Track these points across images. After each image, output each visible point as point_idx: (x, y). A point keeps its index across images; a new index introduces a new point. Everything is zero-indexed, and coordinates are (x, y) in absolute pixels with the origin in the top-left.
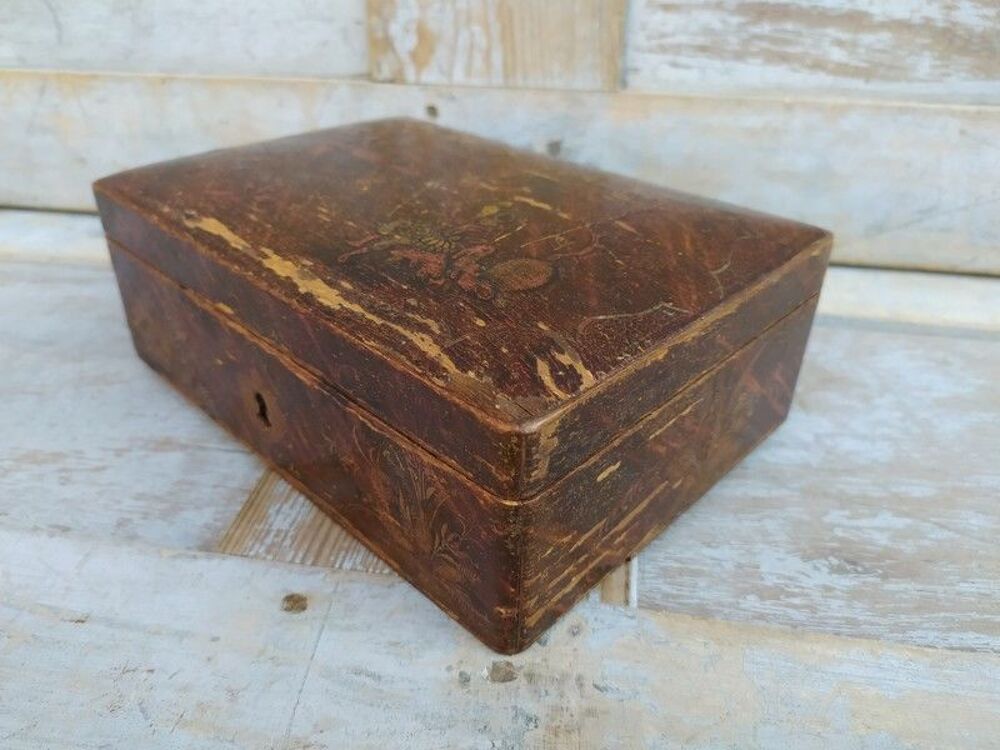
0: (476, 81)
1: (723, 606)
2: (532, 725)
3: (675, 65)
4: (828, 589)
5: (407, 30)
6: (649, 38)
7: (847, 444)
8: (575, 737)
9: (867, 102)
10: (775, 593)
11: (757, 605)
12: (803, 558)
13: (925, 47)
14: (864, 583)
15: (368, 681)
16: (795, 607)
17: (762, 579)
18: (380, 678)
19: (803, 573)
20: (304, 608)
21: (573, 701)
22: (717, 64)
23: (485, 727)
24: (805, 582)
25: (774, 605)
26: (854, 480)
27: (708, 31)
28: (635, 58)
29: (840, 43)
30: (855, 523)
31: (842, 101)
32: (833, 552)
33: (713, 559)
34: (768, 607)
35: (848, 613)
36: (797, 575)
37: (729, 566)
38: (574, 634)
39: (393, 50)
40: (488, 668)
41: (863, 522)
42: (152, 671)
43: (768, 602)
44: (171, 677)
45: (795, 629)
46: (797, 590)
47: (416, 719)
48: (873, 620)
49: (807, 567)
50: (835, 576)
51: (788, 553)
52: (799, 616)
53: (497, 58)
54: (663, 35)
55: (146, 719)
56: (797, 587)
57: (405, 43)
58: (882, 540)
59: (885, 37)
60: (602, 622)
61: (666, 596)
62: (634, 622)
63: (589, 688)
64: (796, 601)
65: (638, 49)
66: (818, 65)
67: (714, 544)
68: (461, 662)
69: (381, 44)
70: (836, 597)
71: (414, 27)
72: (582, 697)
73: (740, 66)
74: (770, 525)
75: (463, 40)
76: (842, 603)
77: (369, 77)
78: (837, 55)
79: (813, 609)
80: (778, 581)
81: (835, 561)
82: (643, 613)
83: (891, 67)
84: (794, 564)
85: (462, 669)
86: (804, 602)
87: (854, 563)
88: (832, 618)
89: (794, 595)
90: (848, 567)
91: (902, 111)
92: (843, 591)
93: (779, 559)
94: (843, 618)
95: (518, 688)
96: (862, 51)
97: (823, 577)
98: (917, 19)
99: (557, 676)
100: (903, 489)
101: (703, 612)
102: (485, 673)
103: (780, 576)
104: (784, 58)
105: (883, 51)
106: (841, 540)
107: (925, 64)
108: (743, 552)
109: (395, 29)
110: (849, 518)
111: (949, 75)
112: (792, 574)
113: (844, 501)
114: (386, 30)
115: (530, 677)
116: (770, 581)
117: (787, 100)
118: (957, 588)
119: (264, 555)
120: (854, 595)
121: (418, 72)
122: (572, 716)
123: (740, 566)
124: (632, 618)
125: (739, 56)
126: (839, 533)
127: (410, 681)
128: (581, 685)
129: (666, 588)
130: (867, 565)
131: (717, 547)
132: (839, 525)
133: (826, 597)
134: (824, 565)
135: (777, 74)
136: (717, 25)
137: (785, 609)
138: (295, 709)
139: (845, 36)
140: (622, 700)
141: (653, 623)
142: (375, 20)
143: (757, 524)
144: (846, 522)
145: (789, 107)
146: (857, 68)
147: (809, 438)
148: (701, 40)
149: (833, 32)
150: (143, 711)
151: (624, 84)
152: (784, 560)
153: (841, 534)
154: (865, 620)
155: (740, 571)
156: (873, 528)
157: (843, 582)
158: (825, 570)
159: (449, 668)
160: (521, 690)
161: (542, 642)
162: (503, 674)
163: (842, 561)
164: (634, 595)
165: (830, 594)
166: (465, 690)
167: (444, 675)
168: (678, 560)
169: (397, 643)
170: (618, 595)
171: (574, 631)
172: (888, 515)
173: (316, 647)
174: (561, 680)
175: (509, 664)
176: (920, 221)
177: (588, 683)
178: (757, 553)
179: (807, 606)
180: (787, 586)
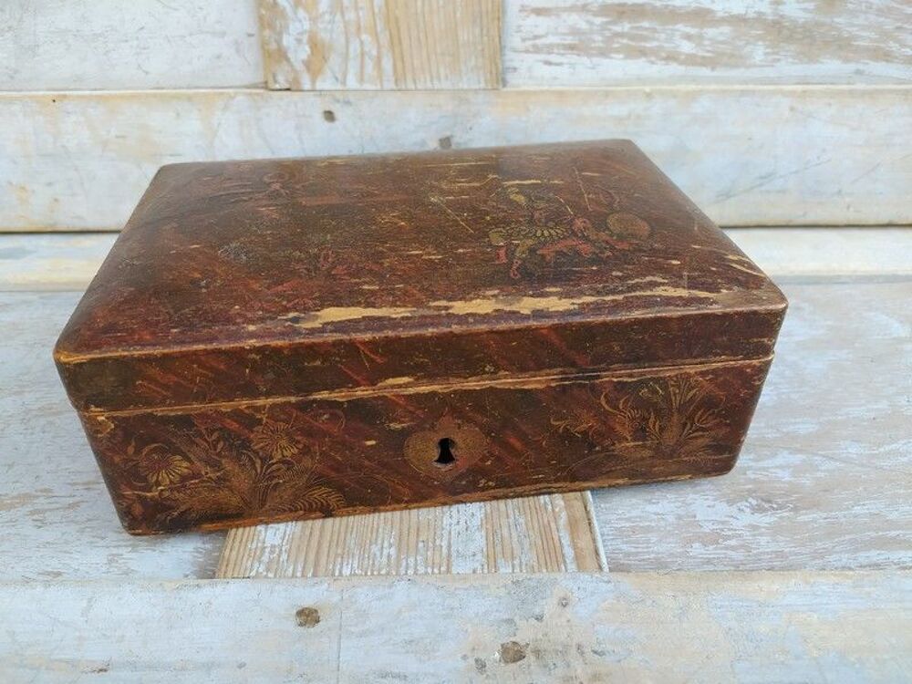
0: (367, 86)
1: (677, 557)
3: (548, 63)
4: (754, 527)
5: (299, 41)
6: (524, 40)
9: (713, 87)
10: (714, 538)
11: (703, 551)
12: (728, 503)
13: (760, 38)
14: (781, 518)
16: (733, 548)
17: (702, 527)
18: (405, 677)
19: (732, 517)
20: (318, 621)
21: (578, 668)
22: (585, 60)
24: (735, 524)
25: (715, 549)
27: (575, 31)
28: (512, 59)
29: (688, 37)
30: (761, 464)
31: (692, 87)
32: (750, 493)
33: (656, 514)
34: (711, 551)
35: (773, 547)
36: (727, 519)
37: (671, 519)
38: (565, 606)
39: (288, 60)
40: (499, 650)
41: (767, 463)
43: (711, 547)
46: (730, 533)
48: (797, 550)
49: (733, 510)
50: (757, 515)
51: (715, 500)
52: (738, 556)
53: (387, 64)
54: (536, 37)
56: (729, 530)
57: (300, 54)
58: (786, 476)
59: (726, 29)
60: (585, 589)
61: (628, 555)
62: (610, 586)
63: (589, 655)
64: (733, 542)
65: (515, 51)
66: (671, 57)
68: (474, 649)
69: (274, 55)
70: (761, 535)
71: (305, 38)
72: (585, 663)
73: (605, 61)
75: (354, 48)
76: (767, 538)
77: (265, 86)
78: (687, 47)
79: (745, 547)
80: (715, 527)
81: (754, 502)
82: (615, 576)
83: (732, 56)
84: (723, 510)
85: (476, 656)
86: (739, 542)
87: (769, 501)
88: (764, 553)
89: (728, 538)
90: (766, 506)
91: (743, 93)
92: (767, 529)
93: (709, 506)
95: (529, 666)
96: (706, 43)
97: (748, 518)
98: (751, 15)
99: (560, 648)
100: (791, 428)
101: (660, 565)
102: (497, 655)
103: (714, 522)
104: (643, 53)
105: (723, 43)
106: (755, 482)
107: (759, 52)
108: (679, 504)
109: (287, 41)
111: (779, 60)
112: (724, 519)
114: (279, 42)
115: (537, 653)
116: (707, 528)
117: (647, 89)
118: (853, 512)
119: (265, 573)
120: (775, 530)
121: (313, 82)
123: (679, 517)
124: (609, 582)
125: (604, 53)
127: (433, 675)
128: (582, 653)
129: (626, 548)
130: (780, 501)
132: (750, 468)
133: (754, 535)
134: (747, 507)
135: (637, 67)
136: (584, 26)
137: (724, 551)
139: (693, 31)
140: (619, 661)
141: (627, 582)
142: (267, 33)
145: (649, 96)
146: (704, 57)
148: (569, 40)
149: (682, 28)
151: (505, 83)
152: (714, 506)
153: (753, 476)
154: (790, 552)
155: (681, 522)
156: (777, 467)
157: (764, 520)
158: (748, 510)
159: (465, 657)
160: (532, 667)
161: (539, 618)
162: (513, 654)
163: (760, 501)
164: (604, 560)
165: (756, 532)
166: (485, 676)
167: (462, 665)
168: (628, 520)
169: (412, 641)
170: (590, 561)
171: (564, 603)
172: (785, 453)
173: (339, 657)
174: (564, 652)
175: (515, 643)
176: (761, 185)
177: (587, 650)
178: (691, 504)
179: (742, 546)
180: (723, 531)
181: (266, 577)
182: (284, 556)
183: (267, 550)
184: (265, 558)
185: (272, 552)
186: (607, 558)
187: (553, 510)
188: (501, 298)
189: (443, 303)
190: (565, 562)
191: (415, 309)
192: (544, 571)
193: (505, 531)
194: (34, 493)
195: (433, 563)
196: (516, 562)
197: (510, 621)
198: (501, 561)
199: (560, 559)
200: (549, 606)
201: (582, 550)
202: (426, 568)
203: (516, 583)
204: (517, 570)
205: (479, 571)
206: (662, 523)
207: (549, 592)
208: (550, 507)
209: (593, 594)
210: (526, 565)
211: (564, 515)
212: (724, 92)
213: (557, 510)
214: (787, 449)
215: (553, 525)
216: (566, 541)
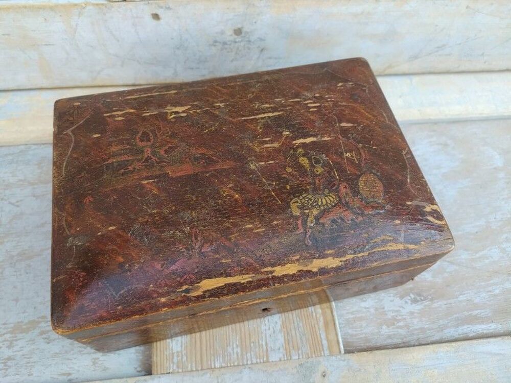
4: (412, 313)
10: (392, 322)
11: (387, 330)
12: (400, 298)
14: (425, 306)
16: (400, 327)
17: (387, 315)
19: (402, 307)
25: (393, 328)
32: (411, 290)
33: (365, 308)
34: (391, 330)
35: (420, 325)
37: (372, 310)
38: (324, 376)
43: (391, 328)
46: (400, 318)
49: (403, 303)
50: (414, 305)
51: (394, 296)
52: (403, 332)
56: (400, 315)
58: (429, 276)
60: (333, 366)
62: (345, 363)
64: (401, 324)
70: (415, 317)
76: (417, 320)
79: (408, 326)
80: (393, 315)
81: (413, 296)
82: (348, 356)
84: (398, 302)
86: (404, 324)
87: (420, 295)
89: (399, 321)
90: (418, 298)
92: (417, 313)
93: (391, 301)
94: (419, 329)
97: (410, 307)
103: (393, 311)
108: (377, 301)
112: (398, 309)
116: (390, 315)
118: (459, 299)
123: (377, 309)
124: (344, 360)
129: (351, 331)
130: (425, 294)
134: (409, 299)
137: (397, 330)
141: (353, 360)
152: (393, 301)
154: (427, 328)
155: (377, 312)
157: (417, 307)
158: (409, 302)
163: (415, 295)
164: (342, 346)
168: (352, 313)
170: (336, 349)
178: (382, 300)
179: (405, 326)
180: (397, 316)
181: (178, 372)
182: (185, 358)
183: (175, 355)
184: (175, 360)
185: (178, 356)
186: (342, 338)
187: (316, 316)
188: (301, 261)
189: (269, 269)
190: (323, 349)
191: (253, 275)
192: (314, 356)
193: (293, 332)
194: (37, 320)
195: (260, 356)
196: (300, 352)
198: (293, 352)
199: (321, 348)
200: (317, 378)
201: (331, 341)
202: (257, 359)
203: (301, 365)
204: (301, 357)
205: (283, 359)
206: (368, 314)
207: (316, 369)
208: (314, 314)
209: (337, 368)
210: (305, 353)
211: (322, 319)
213: (318, 316)
215: (316, 326)
216: (323, 336)
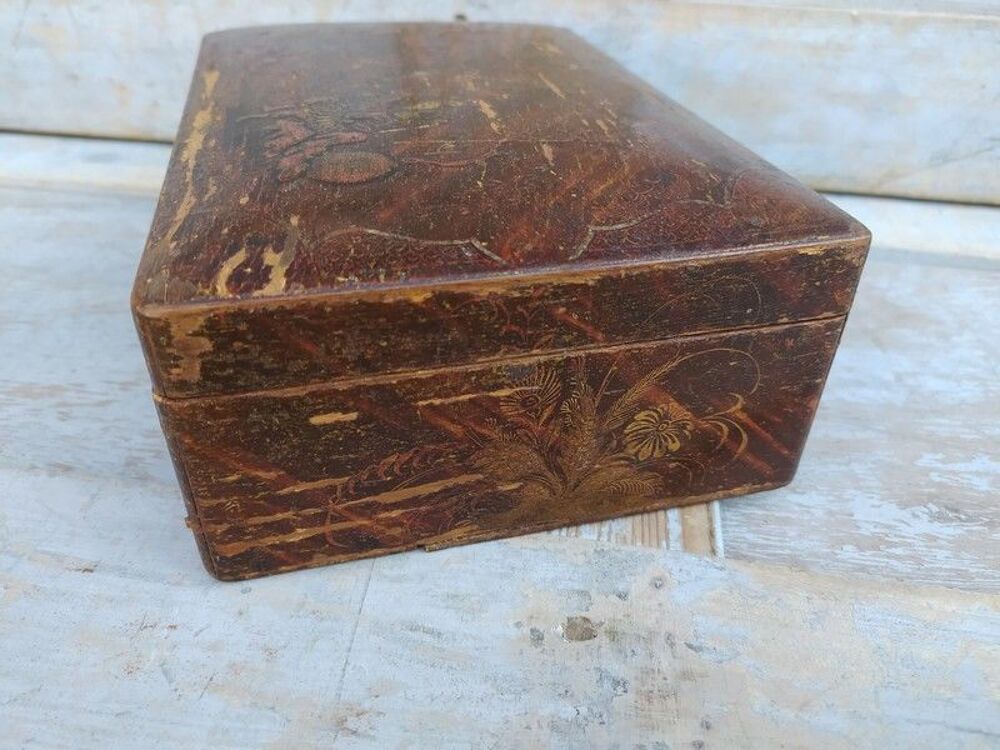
1: (820, 558)
2: (620, 690)
4: (931, 538)
7: (932, 384)
8: (671, 703)
9: (942, 15)
10: (876, 543)
11: (856, 555)
12: (899, 505)
15: (428, 638)
16: (898, 558)
17: (858, 527)
18: (439, 634)
19: (903, 522)
21: (664, 661)
23: (567, 692)
24: (905, 530)
25: (874, 555)
26: (942, 421)
30: (950, 467)
31: (914, 13)
32: (931, 498)
33: (800, 505)
34: (867, 557)
35: (953, 564)
36: (895, 523)
37: (819, 513)
38: (658, 587)
40: (563, 624)
41: (959, 467)
42: (173, 627)
43: (868, 553)
44: (197, 634)
45: (903, 583)
46: (896, 540)
47: (486, 681)
48: (987, 572)
49: (905, 514)
50: (937, 524)
51: (882, 500)
52: (904, 568)
55: (170, 682)
56: (896, 536)
58: (983, 485)
60: (688, 574)
61: (753, 546)
62: (723, 574)
63: (681, 648)
64: (899, 551)
67: (798, 490)
68: (532, 617)
70: (941, 548)
72: (674, 657)
74: (857, 468)
76: (947, 553)
79: (918, 561)
80: (877, 530)
81: (935, 509)
82: (732, 564)
84: (891, 512)
85: (533, 626)
86: (908, 552)
87: (956, 511)
88: (941, 569)
89: (893, 545)
90: (951, 515)
91: (980, 25)
92: (949, 542)
93: (873, 506)
94: (951, 570)
95: (600, 647)
97: (924, 526)
99: (643, 634)
101: (797, 563)
102: (560, 629)
103: (877, 525)
106: (940, 485)
108: (831, 498)
110: (943, 462)
112: (890, 522)
113: (936, 444)
115: (613, 635)
116: (867, 530)
117: (855, 12)
120: (959, 545)
122: (665, 679)
123: (831, 513)
124: (722, 569)
126: (935, 477)
127: (474, 638)
128: (672, 645)
129: (751, 537)
130: (970, 512)
131: (803, 493)
132: (932, 470)
133: (930, 547)
134: (924, 513)
137: (886, 560)
138: (344, 670)
140: (721, 662)
141: (745, 574)
143: (843, 468)
144: (940, 465)
145: (856, 20)
147: (889, 377)
150: (165, 673)
152: (879, 506)
153: (938, 479)
154: (977, 573)
155: (833, 519)
156: (971, 473)
157: (946, 531)
158: (925, 518)
159: (518, 625)
160: (603, 650)
161: (622, 596)
162: (581, 631)
163: (943, 510)
164: (720, 544)
165: (934, 544)
166: (539, 649)
167: (513, 632)
169: (456, 596)
170: (702, 543)
171: (657, 584)
172: (985, 458)
173: (363, 600)
174: (649, 638)
175: (586, 620)
176: (990, 149)
177: (680, 643)
178: (848, 500)
179: (912, 557)
180: (887, 536)
186: (725, 545)
190: (668, 538)
192: (639, 544)
194: (65, 386)
196: (605, 529)
197: (584, 594)
199: (662, 534)
200: (638, 585)
201: (692, 527)
203: (600, 553)
204: (604, 538)
206: (807, 517)
207: (640, 569)
209: (698, 578)
210: (617, 534)
212: (956, 21)
214: (987, 453)
